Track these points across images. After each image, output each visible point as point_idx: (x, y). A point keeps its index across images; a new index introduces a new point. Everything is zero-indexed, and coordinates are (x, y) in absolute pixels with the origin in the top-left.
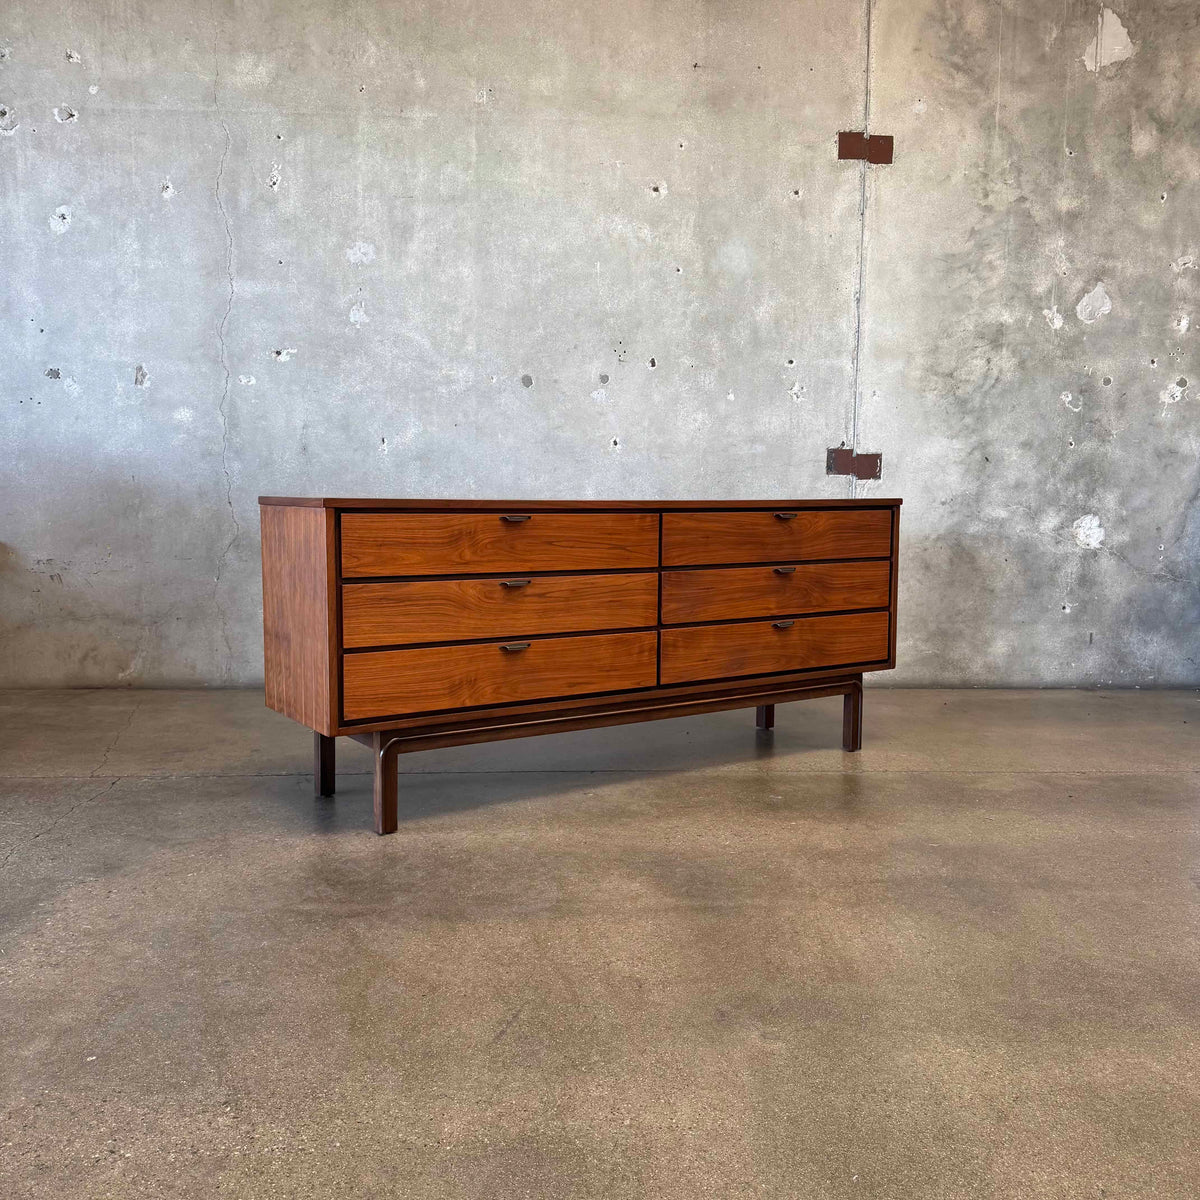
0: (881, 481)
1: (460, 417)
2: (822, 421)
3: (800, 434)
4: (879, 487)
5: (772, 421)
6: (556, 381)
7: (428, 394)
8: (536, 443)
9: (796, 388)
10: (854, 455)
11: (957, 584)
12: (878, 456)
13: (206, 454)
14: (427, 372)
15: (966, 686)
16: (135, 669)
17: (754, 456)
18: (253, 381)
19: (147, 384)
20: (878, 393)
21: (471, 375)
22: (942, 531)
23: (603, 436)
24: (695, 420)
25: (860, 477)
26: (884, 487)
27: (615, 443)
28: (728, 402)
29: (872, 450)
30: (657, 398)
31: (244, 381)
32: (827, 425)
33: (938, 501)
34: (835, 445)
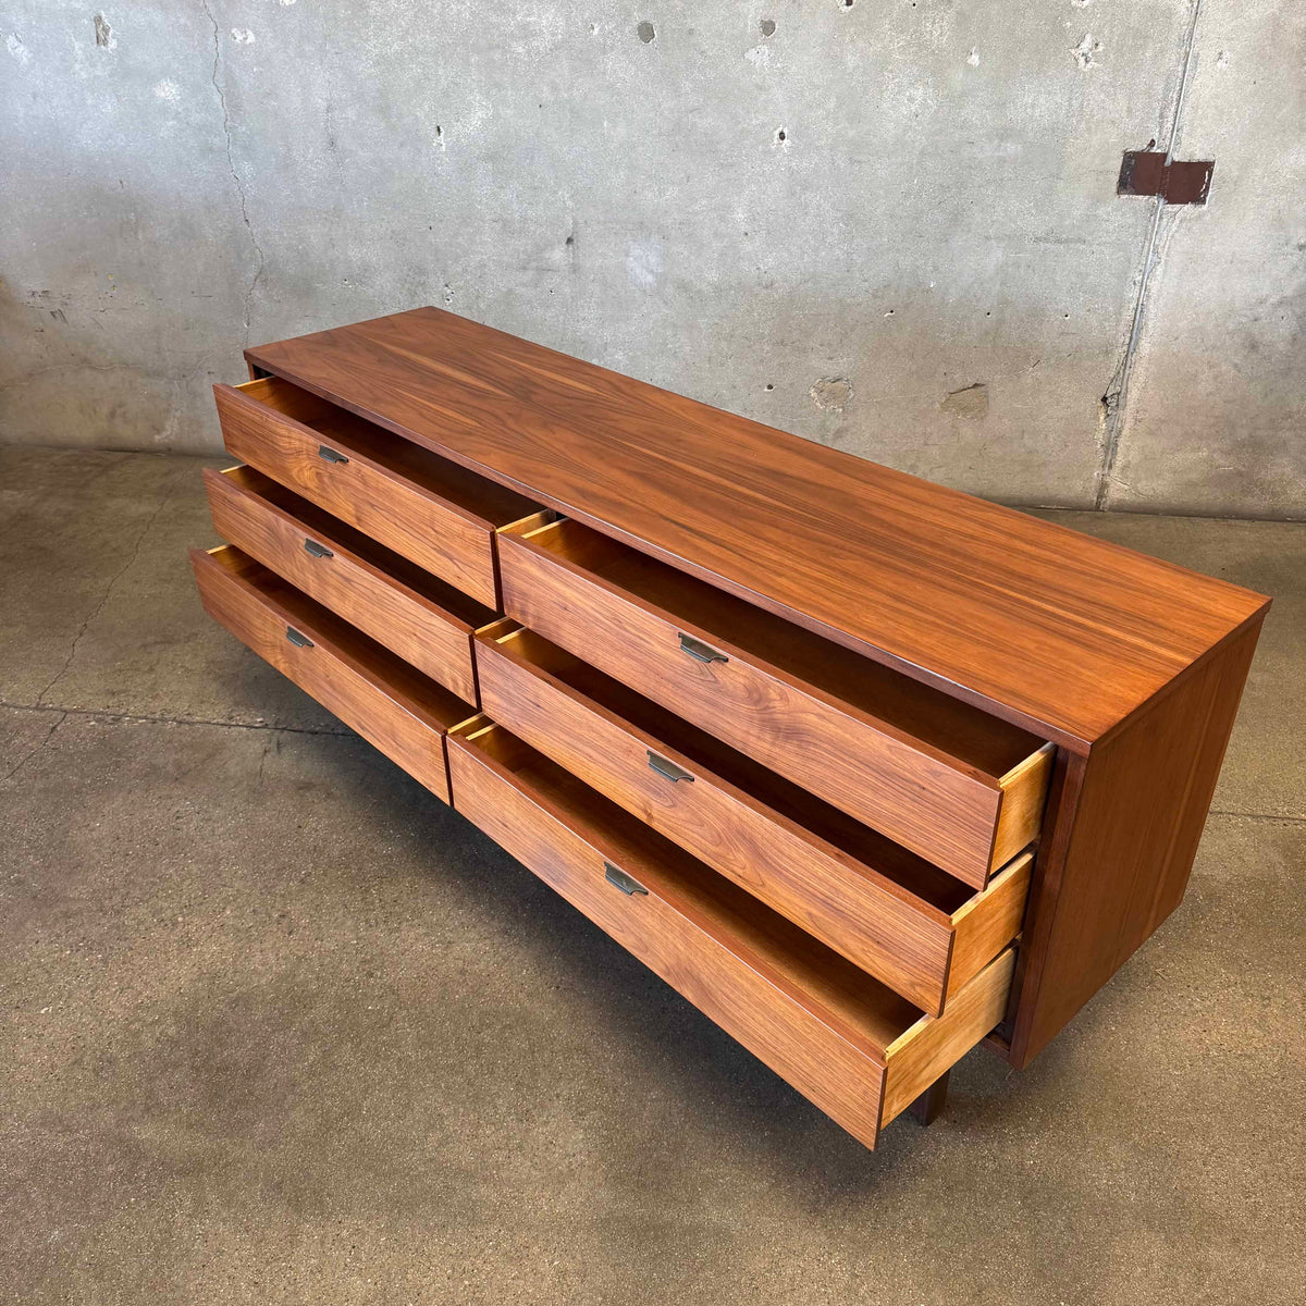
0: (1205, 207)
1: (546, 94)
2: (1123, 104)
3: (1083, 125)
4: (1200, 217)
5: (1037, 103)
6: (691, 32)
7: (497, 56)
8: (660, 134)
9: (1086, 46)
10: (1168, 162)
11: (1295, 373)
12: (1207, 166)
13: (207, 150)
14: (494, 19)
15: (1276, 517)
16: (169, 433)
17: (1002, 161)
18: (251, 38)
19: (113, 44)
20: (1227, 55)
21: (561, 22)
22: (1289, 292)
23: (763, 126)
24: (911, 99)
25: (1171, 200)
26: (1208, 218)
27: (782, 136)
28: (969, 68)
29: (1199, 156)
30: (851, 61)
31: (240, 37)
32: (1129, 111)
33: (1294, 242)
34: (1139, 146)
